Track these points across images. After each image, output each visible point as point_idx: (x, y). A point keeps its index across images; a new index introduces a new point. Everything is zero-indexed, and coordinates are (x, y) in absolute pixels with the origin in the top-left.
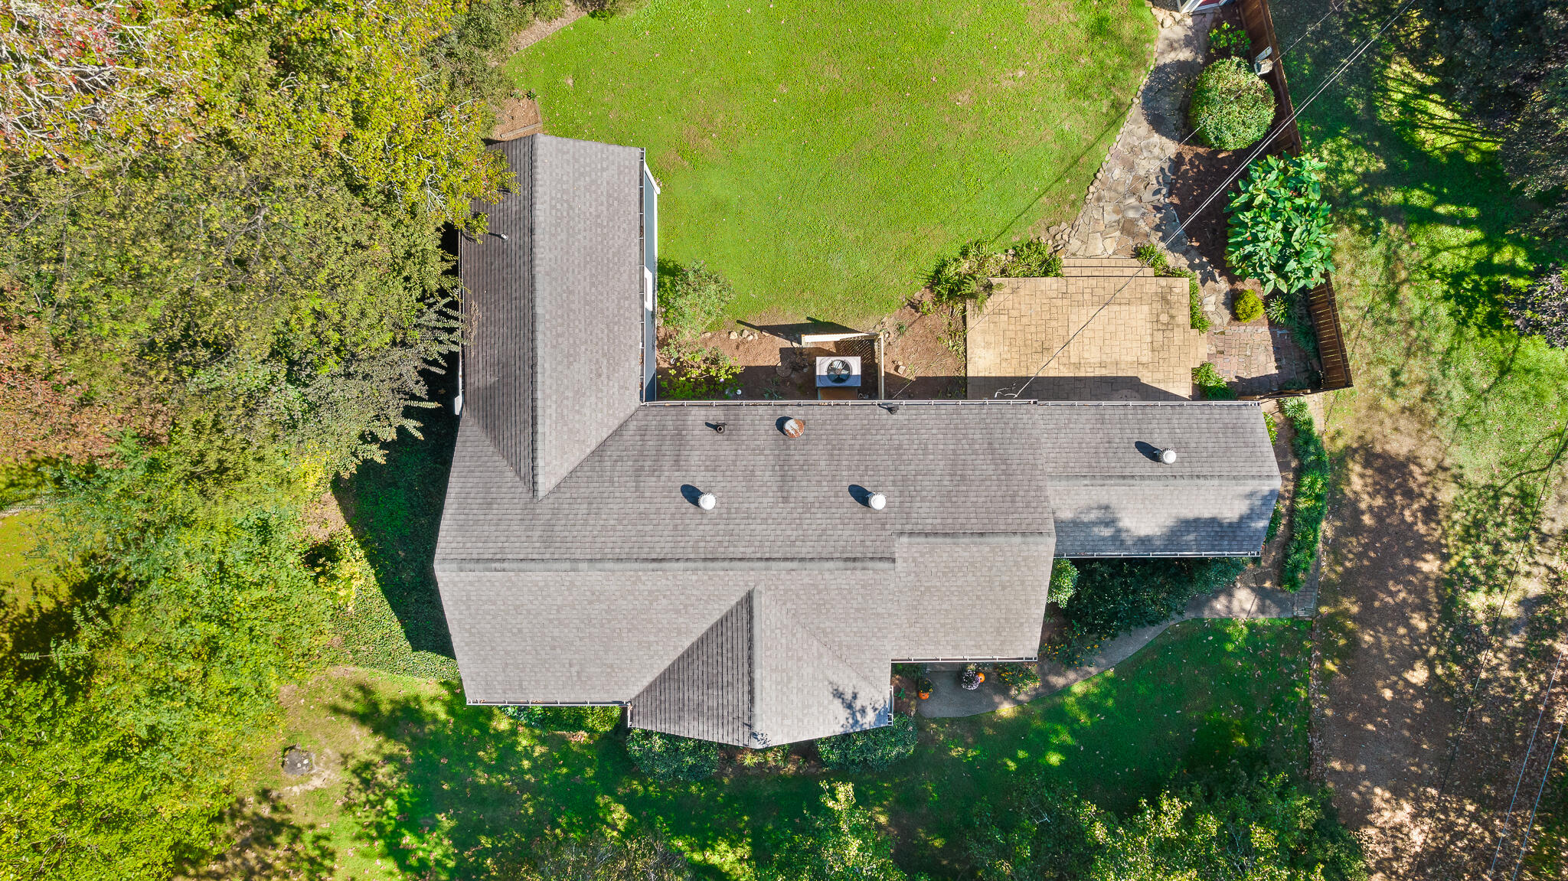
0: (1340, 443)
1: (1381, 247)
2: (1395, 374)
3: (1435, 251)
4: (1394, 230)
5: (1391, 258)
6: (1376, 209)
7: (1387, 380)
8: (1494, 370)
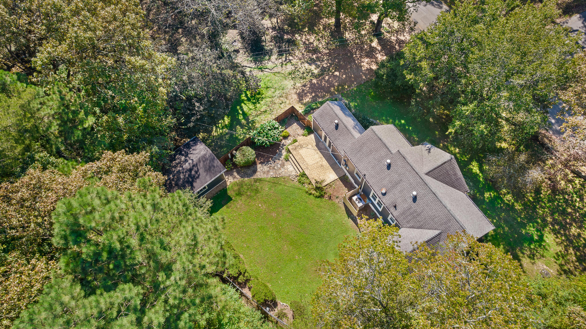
0: (302, 106)
1: (256, 118)
2: (281, 104)
3: (250, 109)
4: (251, 118)
5: (257, 116)
6: (248, 123)
7: (283, 104)
8: (268, 89)
